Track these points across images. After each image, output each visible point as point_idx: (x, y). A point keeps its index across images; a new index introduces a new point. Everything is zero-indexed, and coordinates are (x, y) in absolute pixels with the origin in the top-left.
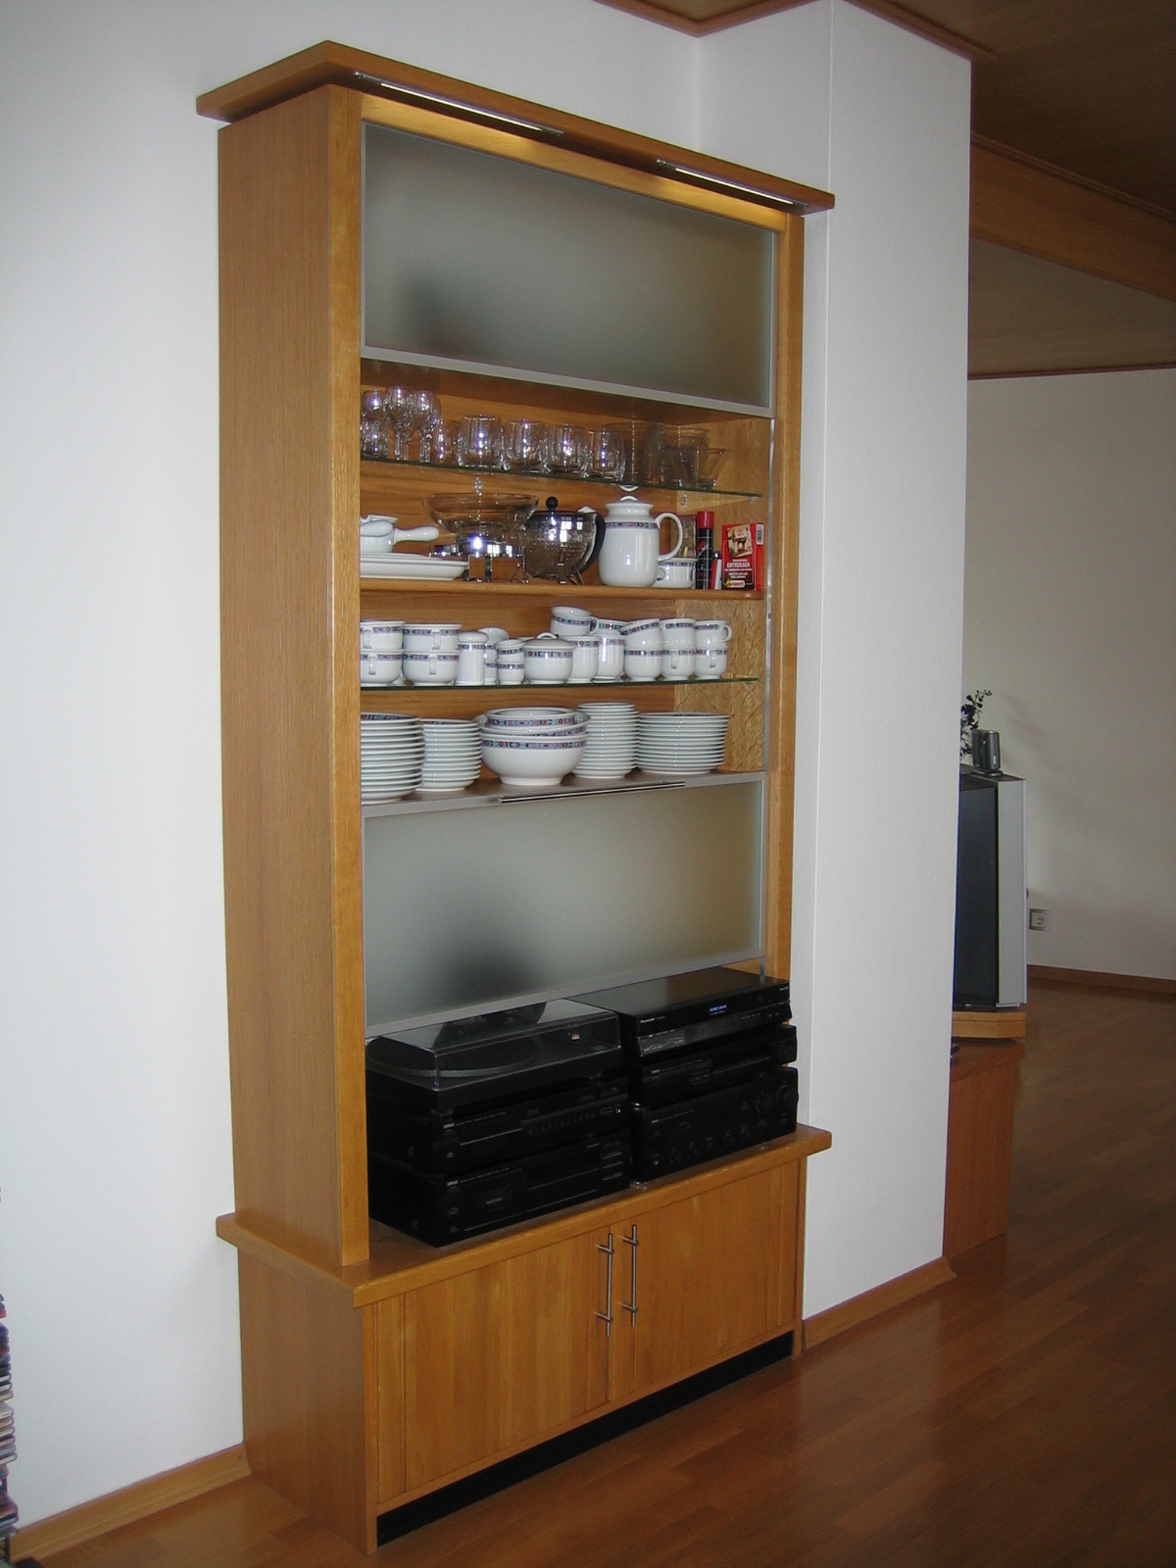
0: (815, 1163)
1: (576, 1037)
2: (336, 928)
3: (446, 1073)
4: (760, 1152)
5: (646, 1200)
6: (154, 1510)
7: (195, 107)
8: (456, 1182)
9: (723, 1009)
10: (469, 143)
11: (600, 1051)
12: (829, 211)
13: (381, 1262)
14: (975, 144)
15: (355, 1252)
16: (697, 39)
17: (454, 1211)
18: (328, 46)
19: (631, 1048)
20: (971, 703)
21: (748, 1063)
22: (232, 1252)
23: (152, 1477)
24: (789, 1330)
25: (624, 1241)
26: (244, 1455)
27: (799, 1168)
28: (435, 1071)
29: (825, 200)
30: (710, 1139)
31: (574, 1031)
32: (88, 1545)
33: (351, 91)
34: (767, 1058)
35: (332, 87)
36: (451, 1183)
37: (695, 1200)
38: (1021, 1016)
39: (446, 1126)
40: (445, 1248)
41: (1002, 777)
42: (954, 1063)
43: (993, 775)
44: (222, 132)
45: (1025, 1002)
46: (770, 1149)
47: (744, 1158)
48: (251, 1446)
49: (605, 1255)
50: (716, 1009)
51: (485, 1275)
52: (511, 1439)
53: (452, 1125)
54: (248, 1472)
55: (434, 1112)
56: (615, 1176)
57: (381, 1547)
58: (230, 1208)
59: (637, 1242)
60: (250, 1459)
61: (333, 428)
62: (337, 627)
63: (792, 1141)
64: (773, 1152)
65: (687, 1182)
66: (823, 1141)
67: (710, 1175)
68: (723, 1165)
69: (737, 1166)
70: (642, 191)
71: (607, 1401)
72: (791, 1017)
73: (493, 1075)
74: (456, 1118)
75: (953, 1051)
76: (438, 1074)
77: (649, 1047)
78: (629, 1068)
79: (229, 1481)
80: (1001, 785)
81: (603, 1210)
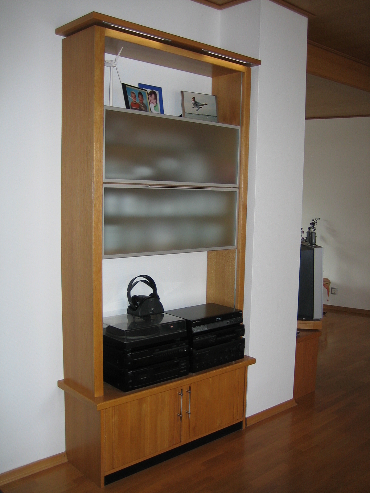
0: (251, 368)
1: (172, 327)
2: (94, 291)
3: (128, 337)
4: (232, 364)
5: (194, 378)
6: (37, 471)
7: (55, 32)
8: (131, 372)
9: (220, 319)
10: (140, 44)
11: (180, 331)
12: (259, 66)
13: (107, 396)
14: (309, 43)
15: (99, 393)
16: (220, 11)
17: (130, 381)
18: (93, 13)
19: (190, 331)
20: (313, 222)
21: (228, 336)
22: (63, 392)
23: (36, 461)
24: (242, 420)
25: (187, 391)
26: (66, 455)
27: (245, 370)
28: (125, 337)
29: (258, 62)
30: (215, 360)
31: (171, 325)
32: (14, 482)
33: (102, 27)
34: (234, 335)
35: (95, 26)
36: (130, 372)
37: (210, 379)
38: (320, 322)
39: (128, 354)
40: (128, 392)
41: (316, 246)
42: (297, 337)
43: (313, 245)
44: (63, 40)
45: (322, 318)
46: (236, 363)
47: (227, 366)
48: (68, 453)
49: (180, 396)
50: (218, 319)
51: (141, 401)
52: (149, 453)
53: (130, 354)
54: (67, 461)
55: (125, 350)
56: (184, 371)
57: (106, 486)
58: (62, 378)
59: (191, 392)
60: (67, 457)
61: (95, 134)
62: (95, 196)
63: (243, 361)
64: (236, 365)
65: (207, 373)
66: (253, 361)
67: (215, 371)
68: (219, 368)
69: (224, 369)
70: (198, 59)
71: (181, 442)
72: (243, 322)
73: (144, 338)
74: (132, 352)
75: (297, 333)
76: (126, 337)
77: (196, 330)
78: (189, 336)
79: (60, 463)
80: (315, 249)
81: (180, 382)
